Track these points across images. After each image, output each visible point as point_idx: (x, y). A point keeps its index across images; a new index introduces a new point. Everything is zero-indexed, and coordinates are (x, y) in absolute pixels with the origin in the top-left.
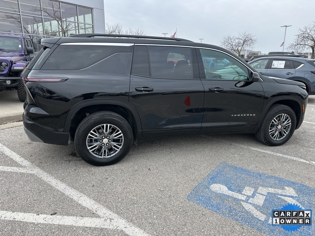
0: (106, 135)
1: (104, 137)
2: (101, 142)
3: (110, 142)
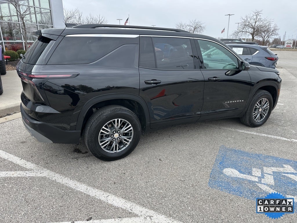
0: (117, 130)
1: (115, 132)
2: (112, 137)
3: (120, 136)
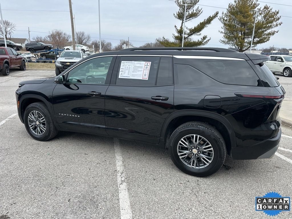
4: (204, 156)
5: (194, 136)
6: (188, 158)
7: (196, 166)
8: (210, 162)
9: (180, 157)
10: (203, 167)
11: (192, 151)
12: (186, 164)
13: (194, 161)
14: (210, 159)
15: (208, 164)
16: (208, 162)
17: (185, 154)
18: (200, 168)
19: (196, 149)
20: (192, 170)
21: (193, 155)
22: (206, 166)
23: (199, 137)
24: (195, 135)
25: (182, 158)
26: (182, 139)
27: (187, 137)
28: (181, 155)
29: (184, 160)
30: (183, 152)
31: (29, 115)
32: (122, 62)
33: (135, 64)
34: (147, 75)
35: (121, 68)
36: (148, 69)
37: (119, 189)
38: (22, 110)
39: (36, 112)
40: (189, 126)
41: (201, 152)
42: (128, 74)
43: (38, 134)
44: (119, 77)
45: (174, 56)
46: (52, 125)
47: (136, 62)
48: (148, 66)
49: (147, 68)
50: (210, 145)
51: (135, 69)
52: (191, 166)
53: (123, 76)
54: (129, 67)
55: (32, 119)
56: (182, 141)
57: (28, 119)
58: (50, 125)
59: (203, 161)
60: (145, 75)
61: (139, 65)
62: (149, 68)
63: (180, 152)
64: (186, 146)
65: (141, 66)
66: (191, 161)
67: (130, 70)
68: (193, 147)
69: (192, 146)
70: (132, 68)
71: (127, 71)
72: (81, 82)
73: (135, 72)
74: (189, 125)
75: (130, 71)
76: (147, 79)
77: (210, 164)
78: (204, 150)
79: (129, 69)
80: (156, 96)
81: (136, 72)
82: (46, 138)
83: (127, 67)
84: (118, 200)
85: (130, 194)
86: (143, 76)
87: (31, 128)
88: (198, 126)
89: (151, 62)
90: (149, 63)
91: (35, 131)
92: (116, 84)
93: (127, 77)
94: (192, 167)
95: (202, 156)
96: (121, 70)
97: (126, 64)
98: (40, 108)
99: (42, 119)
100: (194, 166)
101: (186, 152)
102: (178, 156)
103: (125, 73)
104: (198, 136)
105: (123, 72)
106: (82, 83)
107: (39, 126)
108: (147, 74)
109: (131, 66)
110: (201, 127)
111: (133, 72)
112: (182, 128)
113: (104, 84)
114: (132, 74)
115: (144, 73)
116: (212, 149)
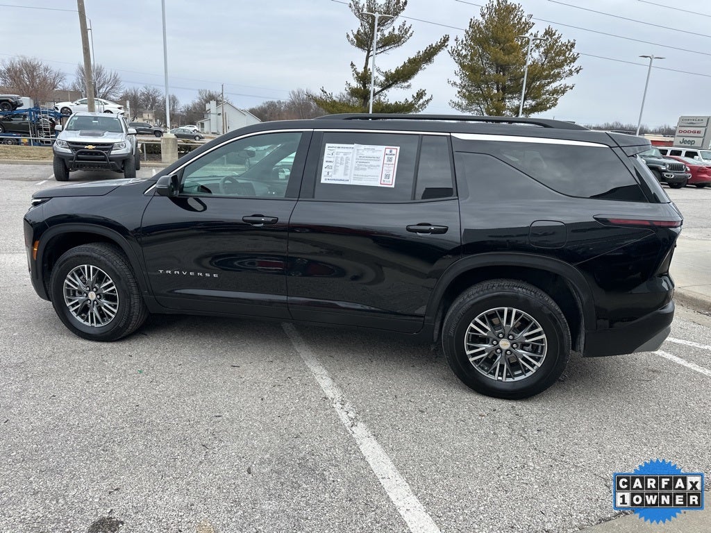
4: (525, 354)
5: (503, 311)
6: (490, 361)
7: (507, 377)
8: (539, 365)
9: (471, 360)
10: (523, 377)
11: (498, 343)
12: (485, 374)
13: (502, 366)
14: (538, 360)
15: (533, 370)
16: (533, 366)
17: (483, 352)
18: (517, 379)
19: (509, 339)
20: (499, 386)
21: (501, 352)
22: (528, 374)
23: (517, 312)
24: (506, 309)
25: (475, 361)
26: (477, 319)
27: (486, 314)
28: (473, 355)
29: (480, 366)
30: (478, 348)
31: (69, 276)
32: (327, 145)
33: (361, 152)
34: (391, 177)
35: (325, 158)
36: (393, 162)
37: (354, 436)
38: (45, 265)
39: (89, 268)
40: (494, 288)
41: (519, 344)
42: (345, 175)
43: (95, 324)
44: (323, 181)
45: (452, 134)
46: (135, 300)
47: (363, 147)
48: (394, 157)
49: (390, 160)
50: (540, 329)
51: (363, 162)
52: (496, 377)
53: (333, 178)
54: (345, 157)
55: (76, 285)
56: (476, 324)
57: (65, 288)
58: (132, 299)
59: (523, 365)
60: (387, 176)
61: (370, 154)
62: (395, 159)
63: (470, 348)
64: (486, 334)
65: (375, 154)
66: (496, 367)
67: (350, 166)
68: (501, 336)
69: (499, 334)
70: (355, 160)
71: (341, 168)
72: (209, 191)
73: (362, 169)
74: (494, 286)
75: (349, 168)
76: (393, 186)
77: (539, 369)
78: (526, 341)
79: (347, 163)
80: (418, 225)
81: (365, 169)
82: (115, 334)
83: (342, 158)
84: (363, 459)
85: (384, 446)
86: (383, 179)
87: (72, 310)
88: (515, 288)
89: (398, 148)
90: (396, 150)
91: (82, 318)
92: (313, 197)
93: (341, 180)
94: (498, 380)
95: (521, 354)
96: (325, 164)
97: (337, 150)
98: (102, 258)
99: (109, 286)
100: (502, 376)
101: (483, 347)
102: (466, 357)
103: (335, 171)
104: (514, 311)
105: (329, 170)
106: (214, 194)
107: (97, 304)
108: (391, 173)
109: (350, 156)
110: (522, 290)
111: (357, 169)
112: (477, 295)
113: (283, 196)
114: (355, 175)
115: (384, 173)
116: (544, 336)
